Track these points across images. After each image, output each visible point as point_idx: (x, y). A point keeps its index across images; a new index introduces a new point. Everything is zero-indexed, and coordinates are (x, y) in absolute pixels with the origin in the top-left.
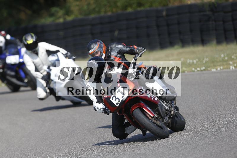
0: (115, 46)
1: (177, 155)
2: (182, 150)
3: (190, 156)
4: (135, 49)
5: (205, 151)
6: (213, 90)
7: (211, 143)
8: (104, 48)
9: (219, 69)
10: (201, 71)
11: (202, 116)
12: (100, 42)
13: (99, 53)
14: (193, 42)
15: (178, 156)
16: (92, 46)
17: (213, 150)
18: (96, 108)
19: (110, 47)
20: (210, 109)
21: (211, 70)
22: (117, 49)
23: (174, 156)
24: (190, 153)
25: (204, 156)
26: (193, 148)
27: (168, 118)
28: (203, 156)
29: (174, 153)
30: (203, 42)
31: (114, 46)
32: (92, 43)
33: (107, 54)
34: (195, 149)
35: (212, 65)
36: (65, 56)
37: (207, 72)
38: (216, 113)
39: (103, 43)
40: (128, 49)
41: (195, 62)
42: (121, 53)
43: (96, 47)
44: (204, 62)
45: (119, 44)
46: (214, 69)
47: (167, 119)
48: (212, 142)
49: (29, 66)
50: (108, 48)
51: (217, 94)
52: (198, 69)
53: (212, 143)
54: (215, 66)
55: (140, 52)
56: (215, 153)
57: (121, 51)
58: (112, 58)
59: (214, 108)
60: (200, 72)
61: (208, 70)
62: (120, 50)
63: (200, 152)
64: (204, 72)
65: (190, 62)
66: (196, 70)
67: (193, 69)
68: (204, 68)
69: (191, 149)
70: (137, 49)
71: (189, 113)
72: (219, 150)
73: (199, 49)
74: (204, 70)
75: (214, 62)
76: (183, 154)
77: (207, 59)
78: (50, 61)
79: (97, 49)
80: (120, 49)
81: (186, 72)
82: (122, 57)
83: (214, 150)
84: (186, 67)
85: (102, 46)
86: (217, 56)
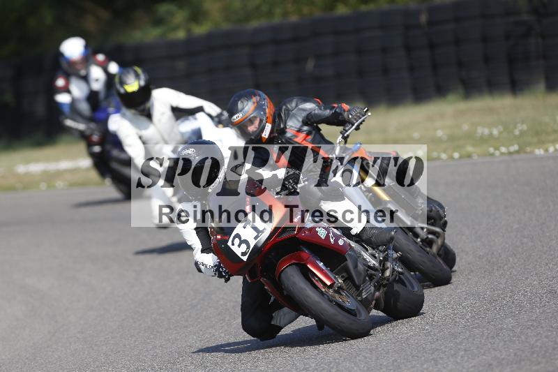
0: (297, 106)
1: (453, 352)
2: (466, 341)
3: (483, 355)
4: (344, 111)
5: (517, 342)
6: (538, 200)
7: (532, 325)
8: (269, 109)
9: (551, 149)
10: (510, 153)
11: (511, 259)
12: (259, 95)
13: (257, 122)
14: (491, 86)
15: (455, 354)
16: (240, 105)
17: (537, 341)
18: (201, 266)
19: (284, 107)
20: (530, 244)
21: (532, 152)
22: (302, 112)
23: (446, 355)
24: (482, 349)
25: (515, 354)
26: (490, 335)
27: (372, 288)
28: (512, 355)
29: (446, 347)
30: (515, 86)
31: (294, 104)
32: (240, 98)
33: (277, 123)
34: (494, 338)
35: (535, 140)
36: (216, 120)
37: (522, 156)
38: (545, 253)
39: (266, 97)
40: (328, 112)
41: (495, 132)
42: (312, 123)
43: (249, 109)
44: (517, 132)
45: (305, 101)
46: (539, 148)
47: (369, 290)
48: (535, 321)
49: (130, 146)
50: (281, 110)
51: (546, 208)
52: (503, 150)
53: (535, 324)
54: (541, 143)
55: (355, 119)
56: (541, 347)
57: (312, 117)
58: (288, 135)
59: (541, 242)
60: (507, 158)
61: (525, 152)
62: (308, 115)
63: (506, 346)
64: (516, 156)
65: (482, 133)
66: (497, 153)
67: (491, 150)
68: (516, 147)
69: (484, 338)
70: (349, 111)
71: (481, 254)
72: (552, 342)
73: (504, 103)
74: (517, 152)
75: (539, 134)
76: (466, 350)
77: (525, 127)
78: (182, 134)
79: (250, 112)
80: (307, 113)
81: (475, 157)
82: (314, 132)
83: (540, 341)
84: (473, 146)
85: (264, 105)
86: (547, 119)
